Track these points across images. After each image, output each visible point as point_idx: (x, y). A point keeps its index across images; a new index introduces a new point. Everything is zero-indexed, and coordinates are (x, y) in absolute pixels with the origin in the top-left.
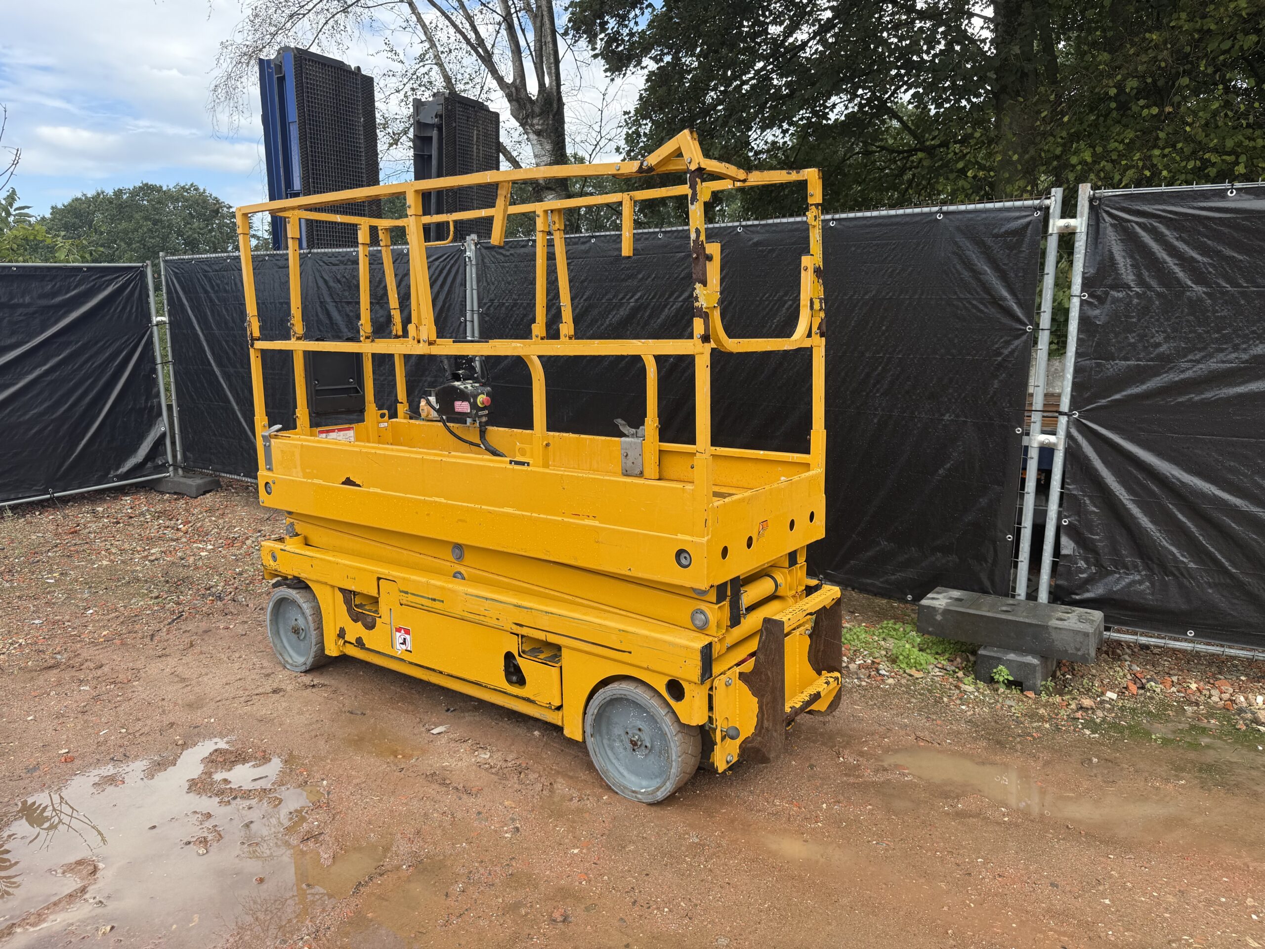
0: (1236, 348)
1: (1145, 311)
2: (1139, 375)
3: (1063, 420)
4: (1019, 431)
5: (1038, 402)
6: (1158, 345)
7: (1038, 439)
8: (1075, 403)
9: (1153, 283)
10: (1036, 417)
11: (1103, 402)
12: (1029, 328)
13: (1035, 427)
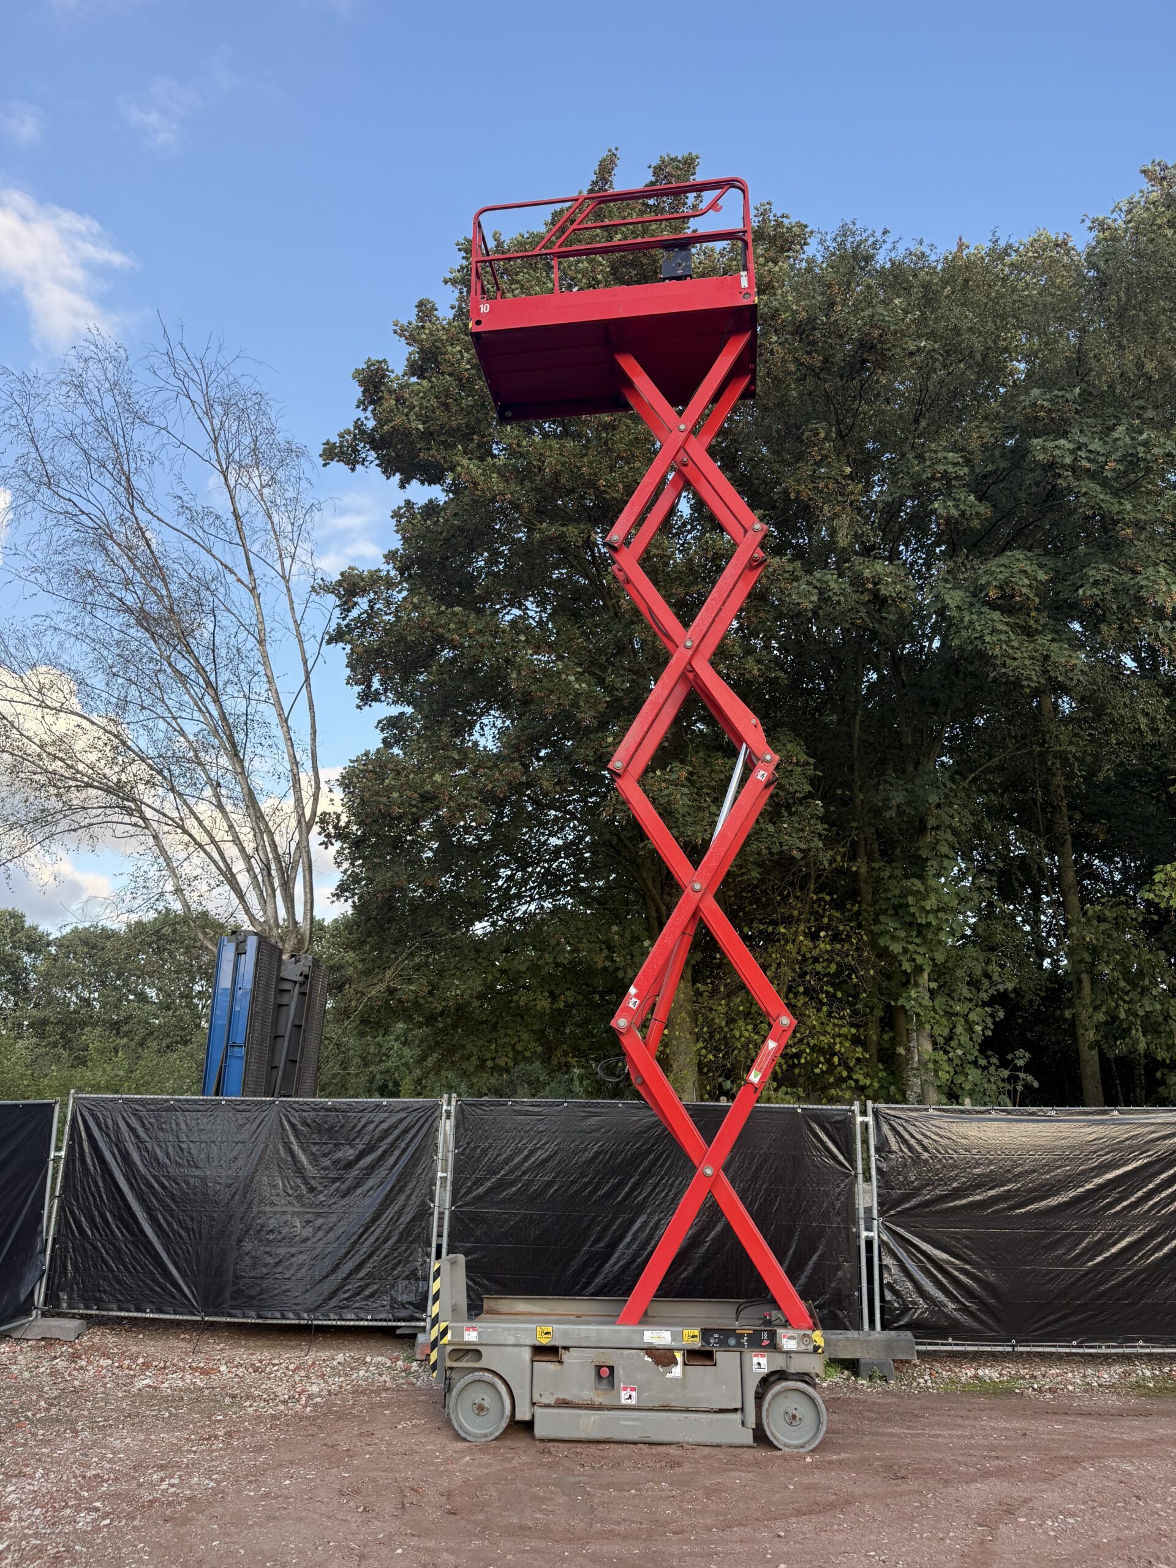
0: (946, 1184)
1: (905, 1166)
2: (907, 1198)
3: (875, 1222)
4: (854, 1230)
5: (862, 1215)
6: (913, 1182)
7: (864, 1234)
8: (881, 1214)
9: (906, 1150)
10: (862, 1222)
11: (892, 1212)
12: (853, 1173)
13: (862, 1227)
